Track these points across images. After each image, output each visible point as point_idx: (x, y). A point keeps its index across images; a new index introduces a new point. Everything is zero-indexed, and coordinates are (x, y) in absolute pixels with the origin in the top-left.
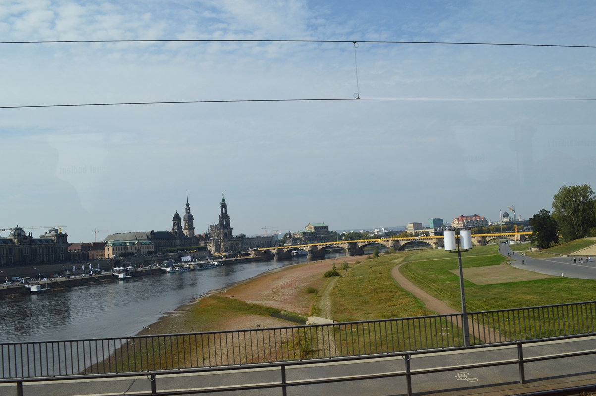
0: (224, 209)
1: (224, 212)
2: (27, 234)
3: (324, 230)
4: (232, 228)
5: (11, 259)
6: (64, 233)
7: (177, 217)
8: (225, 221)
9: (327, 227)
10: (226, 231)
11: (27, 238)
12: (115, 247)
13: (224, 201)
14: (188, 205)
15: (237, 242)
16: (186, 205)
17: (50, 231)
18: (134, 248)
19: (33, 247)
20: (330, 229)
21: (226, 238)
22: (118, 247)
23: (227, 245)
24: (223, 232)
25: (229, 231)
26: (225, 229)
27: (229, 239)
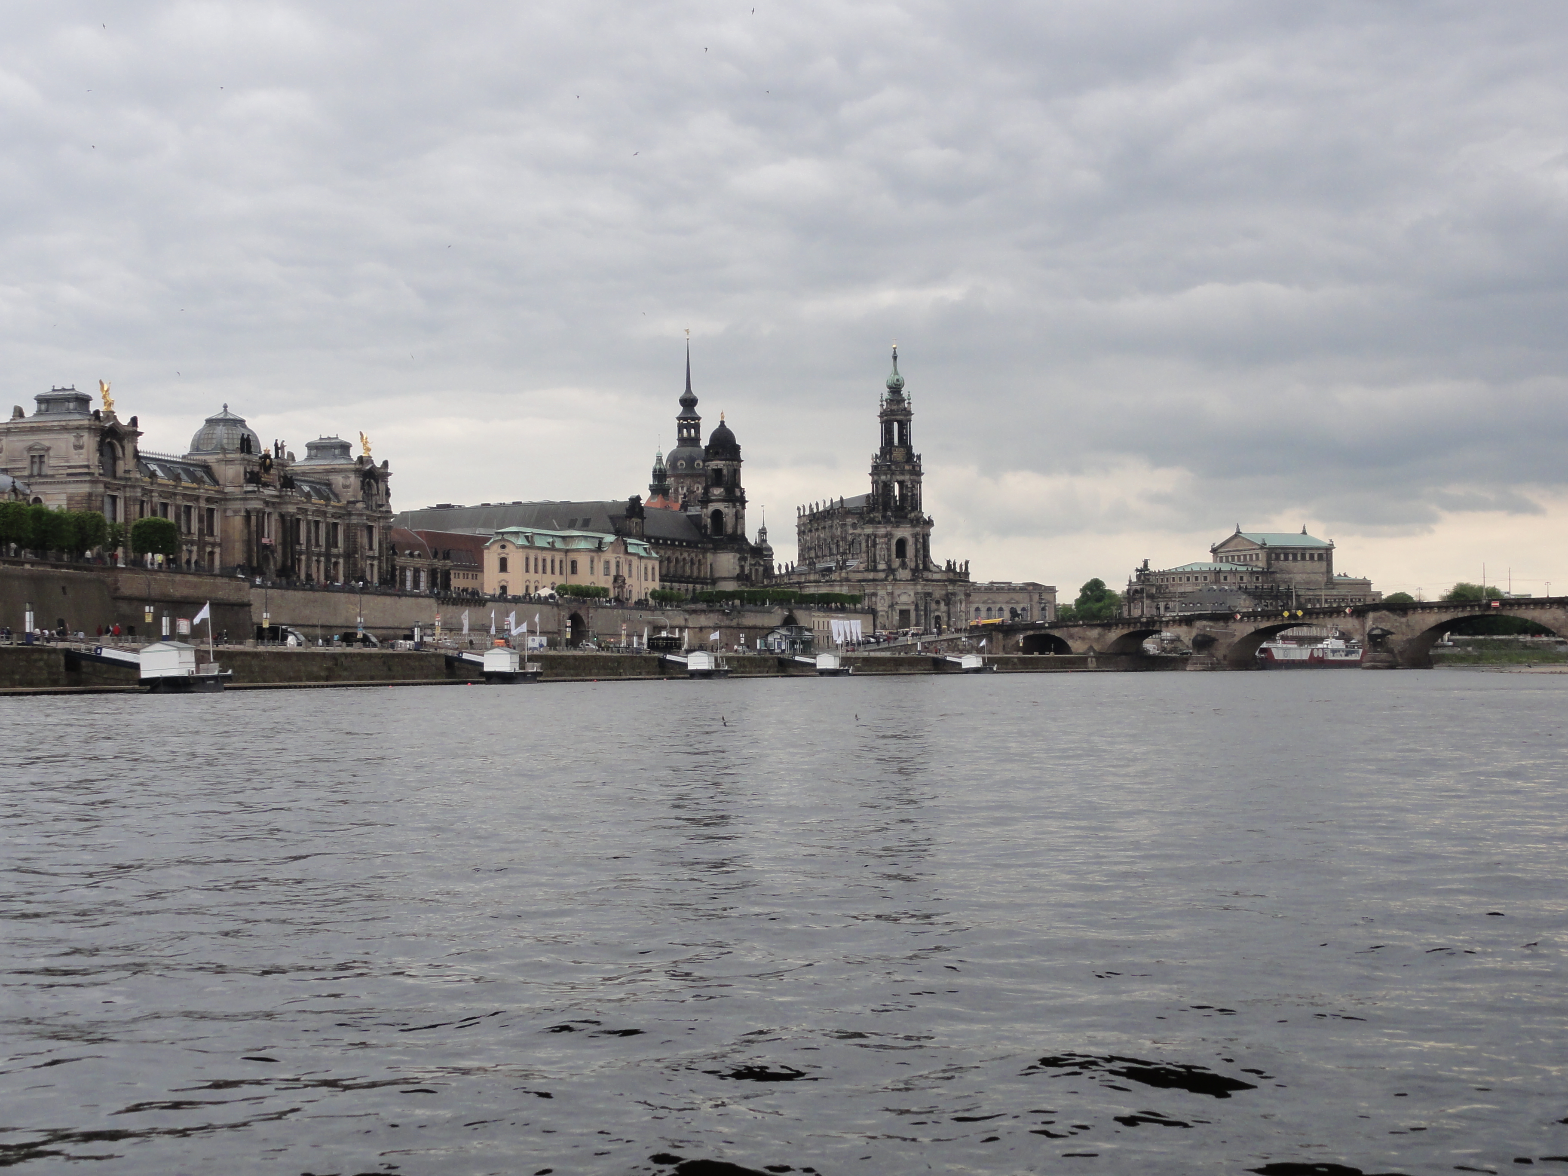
0: (896, 426)
1: (896, 440)
2: (270, 451)
3: (1308, 565)
4: (929, 523)
6: (378, 464)
8: (897, 486)
9: (1325, 554)
10: (904, 532)
11: (271, 465)
12: (532, 554)
13: (895, 389)
15: (950, 588)
18: (600, 567)
20: (1337, 570)
21: (904, 565)
22: (541, 555)
23: (904, 599)
24: (889, 536)
25: (915, 536)
26: (897, 525)
27: (915, 570)
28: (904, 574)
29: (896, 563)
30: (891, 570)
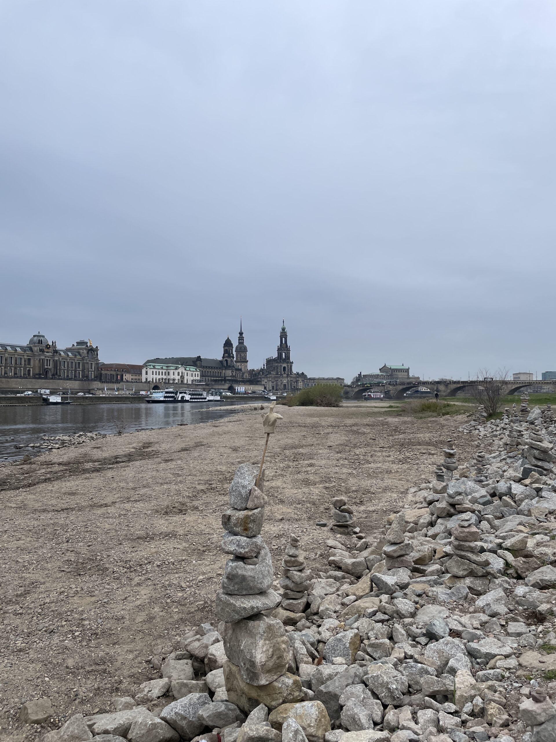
0: (284, 339)
1: (284, 342)
2: (51, 344)
3: (403, 373)
4: (292, 363)
5: (29, 371)
6: (94, 347)
7: (228, 344)
8: (284, 354)
9: (407, 371)
10: (285, 365)
11: (50, 347)
12: (155, 371)
13: (283, 329)
14: (241, 334)
15: (297, 379)
16: (240, 333)
17: (78, 343)
18: (176, 374)
19: (56, 358)
21: (285, 373)
22: (158, 371)
23: (285, 381)
24: (281, 366)
25: (288, 366)
26: (283, 363)
27: (288, 375)
28: (285, 375)
29: (283, 373)
30: (281, 374)
